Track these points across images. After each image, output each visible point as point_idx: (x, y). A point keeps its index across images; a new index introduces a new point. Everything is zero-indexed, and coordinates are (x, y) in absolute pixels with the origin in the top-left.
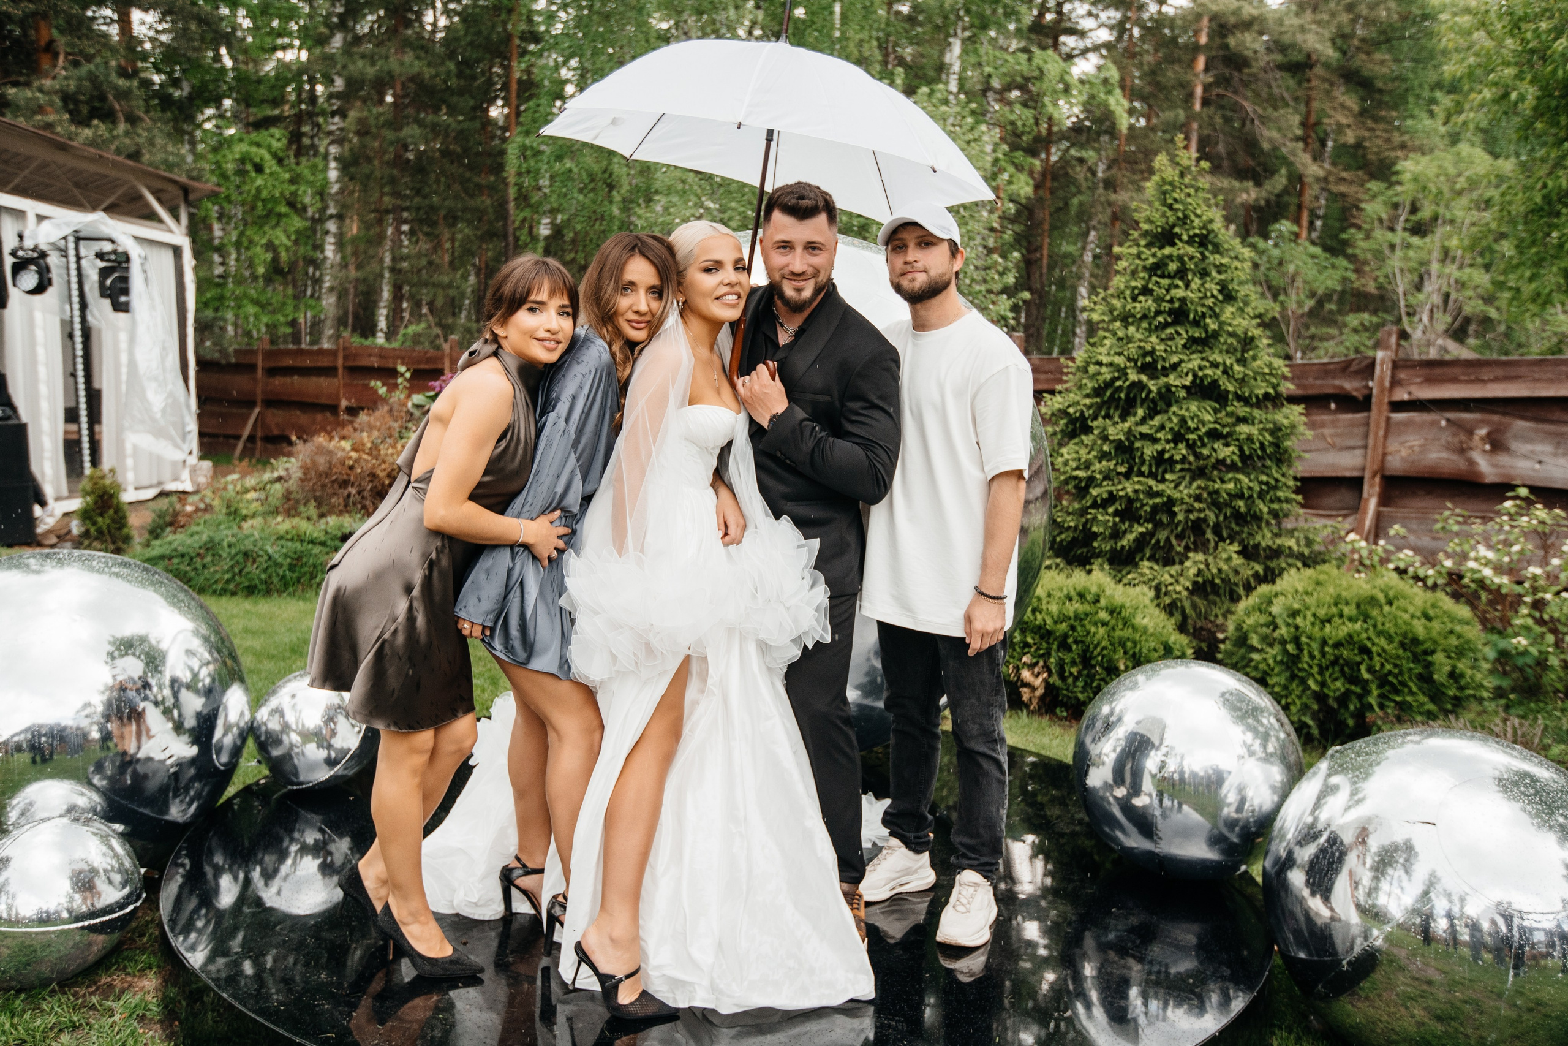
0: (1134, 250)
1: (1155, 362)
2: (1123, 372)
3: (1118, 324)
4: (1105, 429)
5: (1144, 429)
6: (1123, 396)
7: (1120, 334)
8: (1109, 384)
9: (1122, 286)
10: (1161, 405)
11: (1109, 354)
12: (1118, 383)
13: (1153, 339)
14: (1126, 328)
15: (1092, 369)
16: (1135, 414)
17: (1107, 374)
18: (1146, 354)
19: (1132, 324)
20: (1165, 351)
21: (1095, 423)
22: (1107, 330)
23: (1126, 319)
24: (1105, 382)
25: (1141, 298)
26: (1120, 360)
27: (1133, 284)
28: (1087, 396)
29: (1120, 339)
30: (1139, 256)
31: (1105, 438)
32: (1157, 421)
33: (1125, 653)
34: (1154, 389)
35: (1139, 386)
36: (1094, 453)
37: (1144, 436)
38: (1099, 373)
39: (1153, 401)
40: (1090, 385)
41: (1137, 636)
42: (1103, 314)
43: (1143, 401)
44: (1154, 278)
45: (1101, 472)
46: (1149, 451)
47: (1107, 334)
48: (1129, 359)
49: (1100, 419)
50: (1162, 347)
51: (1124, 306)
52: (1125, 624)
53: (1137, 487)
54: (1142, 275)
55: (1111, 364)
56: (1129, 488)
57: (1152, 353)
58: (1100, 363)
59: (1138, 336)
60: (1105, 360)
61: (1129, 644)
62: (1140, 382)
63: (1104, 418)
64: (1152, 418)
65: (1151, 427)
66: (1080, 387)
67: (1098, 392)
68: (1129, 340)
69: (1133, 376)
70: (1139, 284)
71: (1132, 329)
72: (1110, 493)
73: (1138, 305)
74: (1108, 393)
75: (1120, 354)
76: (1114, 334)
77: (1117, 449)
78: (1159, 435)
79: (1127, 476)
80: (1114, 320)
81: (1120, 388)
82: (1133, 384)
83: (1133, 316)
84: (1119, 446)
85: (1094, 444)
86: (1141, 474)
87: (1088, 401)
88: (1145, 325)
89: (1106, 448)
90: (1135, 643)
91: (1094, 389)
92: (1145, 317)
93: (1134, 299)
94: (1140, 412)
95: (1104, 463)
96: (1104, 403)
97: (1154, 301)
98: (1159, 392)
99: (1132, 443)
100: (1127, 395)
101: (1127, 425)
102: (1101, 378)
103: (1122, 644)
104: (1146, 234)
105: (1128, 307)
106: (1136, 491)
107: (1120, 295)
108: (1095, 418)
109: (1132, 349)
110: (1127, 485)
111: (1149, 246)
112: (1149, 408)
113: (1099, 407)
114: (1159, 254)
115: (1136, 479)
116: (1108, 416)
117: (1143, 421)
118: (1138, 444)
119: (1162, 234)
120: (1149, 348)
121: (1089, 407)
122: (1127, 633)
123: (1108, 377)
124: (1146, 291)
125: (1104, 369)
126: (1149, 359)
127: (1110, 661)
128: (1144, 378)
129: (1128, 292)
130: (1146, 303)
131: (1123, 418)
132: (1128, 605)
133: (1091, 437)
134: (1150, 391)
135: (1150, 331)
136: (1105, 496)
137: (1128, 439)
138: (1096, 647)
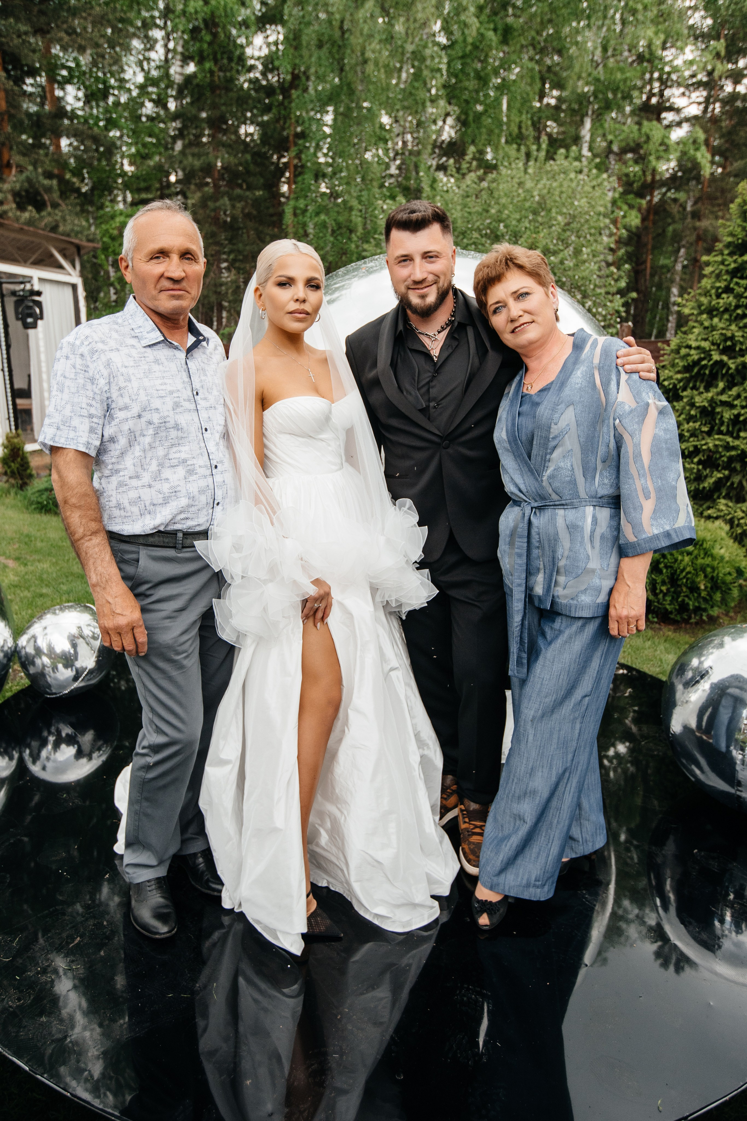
0: (719, 258)
1: (734, 345)
2: (707, 354)
3: (705, 316)
4: (692, 398)
5: (724, 398)
6: (707, 372)
7: (706, 324)
8: (696, 363)
9: (709, 287)
10: (738, 379)
11: (697, 340)
12: (704, 362)
13: (733, 327)
14: (711, 319)
15: (683, 351)
16: (717, 386)
17: (695, 355)
18: (726, 339)
19: (716, 316)
20: (743, 336)
21: (685, 393)
22: (696, 321)
23: (711, 312)
24: (693, 361)
25: (724, 296)
26: (706, 345)
27: (718, 284)
28: (679, 372)
29: (706, 328)
30: (722, 263)
31: (692, 405)
32: (734, 391)
33: (706, 576)
34: (733, 366)
35: (721, 364)
36: (683, 416)
37: (723, 403)
38: (689, 355)
39: (732, 375)
40: (681, 364)
41: (715, 563)
42: (693, 308)
43: (723, 376)
44: (735, 280)
45: (688, 431)
46: (727, 415)
47: (696, 324)
48: (713, 344)
49: (689, 391)
50: (740, 334)
51: (710, 302)
52: (706, 554)
53: (717, 443)
54: (725, 277)
55: (698, 348)
56: (710, 443)
57: (732, 338)
58: (689, 347)
59: (721, 325)
60: (694, 344)
61: (709, 570)
62: (722, 361)
63: (692, 389)
64: (730, 389)
65: (729, 397)
66: (673, 365)
67: (687, 369)
68: (713, 328)
69: (716, 357)
70: (722, 284)
71: (716, 320)
72: (696, 447)
73: (721, 301)
74: (696, 370)
75: (706, 340)
76: (702, 324)
77: (701, 413)
78: (736, 402)
79: (709, 433)
80: (701, 313)
81: (705, 367)
82: (716, 362)
83: (717, 309)
84: (703, 411)
85: (684, 408)
86: (720, 432)
87: (679, 376)
88: (726, 316)
89: (693, 412)
90: (713, 569)
91: (684, 367)
92: (726, 310)
93: (718, 296)
94: (721, 385)
95: (691, 424)
96: (692, 377)
97: (735, 297)
98: (737, 369)
99: (714, 409)
100: (711, 371)
101: (710, 395)
102: (690, 359)
103: (703, 569)
104: (728, 245)
105: (713, 303)
106: (716, 446)
107: (706, 293)
108: (684, 389)
109: (716, 336)
110: (709, 441)
111: (731, 254)
112: (728, 381)
113: (688, 380)
114: (740, 260)
115: (716, 437)
116: (694, 388)
117: (723, 392)
118: (718, 410)
119: (742, 244)
120: (729, 334)
121: (680, 381)
122: (708, 561)
123: (696, 357)
124: (728, 290)
125: (693, 352)
126: (729, 343)
127: (693, 582)
128: (725, 358)
129: (713, 291)
130: (728, 299)
131: (707, 389)
132: (708, 538)
133: (681, 404)
134: (729, 368)
135: (730, 321)
136: (691, 449)
137: (710, 405)
138: (682, 571)
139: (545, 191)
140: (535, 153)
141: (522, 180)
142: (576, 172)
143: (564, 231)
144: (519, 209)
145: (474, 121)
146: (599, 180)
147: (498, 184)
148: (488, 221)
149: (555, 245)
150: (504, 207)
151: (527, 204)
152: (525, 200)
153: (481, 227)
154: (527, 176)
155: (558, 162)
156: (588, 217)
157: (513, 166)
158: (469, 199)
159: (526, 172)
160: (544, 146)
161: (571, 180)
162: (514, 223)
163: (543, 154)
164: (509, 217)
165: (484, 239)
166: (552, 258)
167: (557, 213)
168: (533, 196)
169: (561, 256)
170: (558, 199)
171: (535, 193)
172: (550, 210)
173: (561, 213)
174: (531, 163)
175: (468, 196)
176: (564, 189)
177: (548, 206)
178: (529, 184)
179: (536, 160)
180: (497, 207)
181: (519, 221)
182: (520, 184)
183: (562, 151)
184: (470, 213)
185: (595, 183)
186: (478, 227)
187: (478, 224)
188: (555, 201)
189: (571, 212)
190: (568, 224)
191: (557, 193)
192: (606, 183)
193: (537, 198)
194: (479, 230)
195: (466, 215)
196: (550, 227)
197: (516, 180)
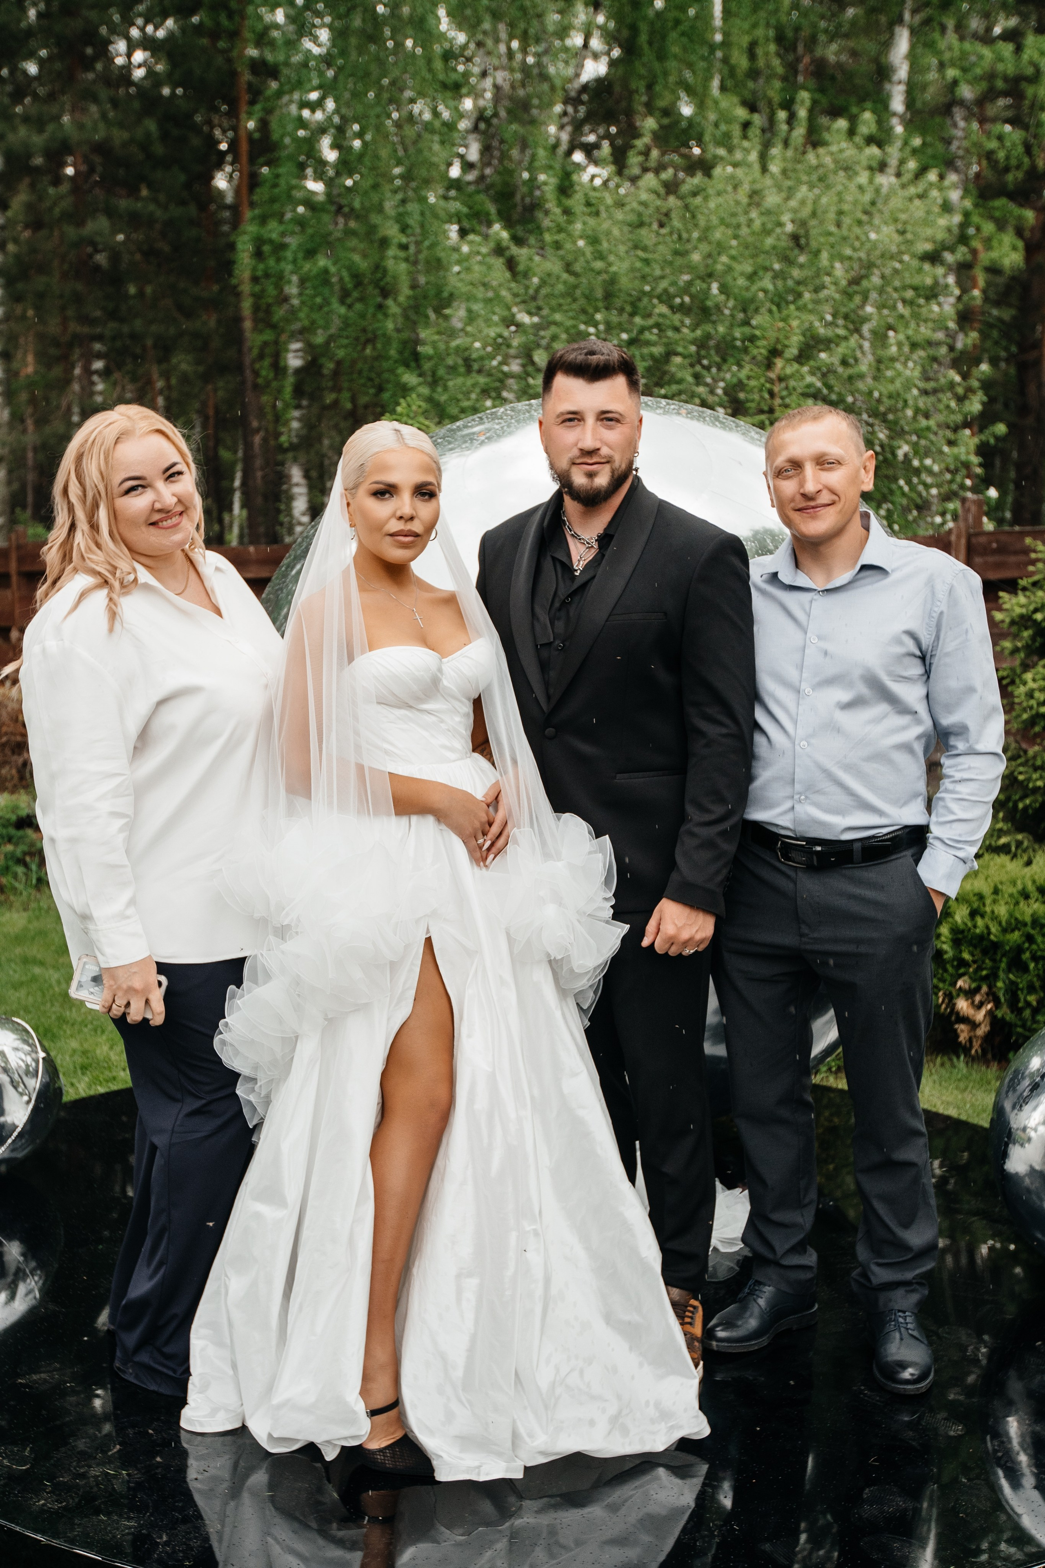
139: (806, 212)
140: (784, 127)
141: (757, 186)
142: (870, 168)
143: (850, 296)
144: (753, 250)
145: (650, 43)
146: (920, 187)
147: (706, 199)
148: (686, 277)
149: (828, 325)
150: (721, 248)
151: (769, 241)
152: (766, 232)
153: (672, 290)
154: (768, 182)
155: (834, 148)
156: (898, 265)
157: (738, 156)
158: (644, 232)
159: (764, 169)
160: (802, 113)
161: (860, 188)
162: (741, 282)
163: (800, 132)
164: (730, 269)
165: (676, 318)
166: (823, 355)
167: (832, 258)
168: (780, 224)
169: (841, 350)
170: (833, 229)
171: (786, 218)
172: (817, 253)
173: (843, 259)
174: (775, 151)
175: (641, 224)
176: (846, 207)
177: (814, 244)
178: (772, 199)
179: (786, 143)
180: (705, 247)
181: (752, 277)
182: (755, 195)
183: (842, 124)
184: (647, 262)
185: (912, 190)
186: (665, 291)
187: (663, 284)
188: (830, 234)
189: (862, 255)
190: (855, 281)
191: (831, 216)
192: (935, 193)
193: (789, 228)
194: (666, 298)
195: (638, 265)
196: (816, 290)
197: (746, 187)
